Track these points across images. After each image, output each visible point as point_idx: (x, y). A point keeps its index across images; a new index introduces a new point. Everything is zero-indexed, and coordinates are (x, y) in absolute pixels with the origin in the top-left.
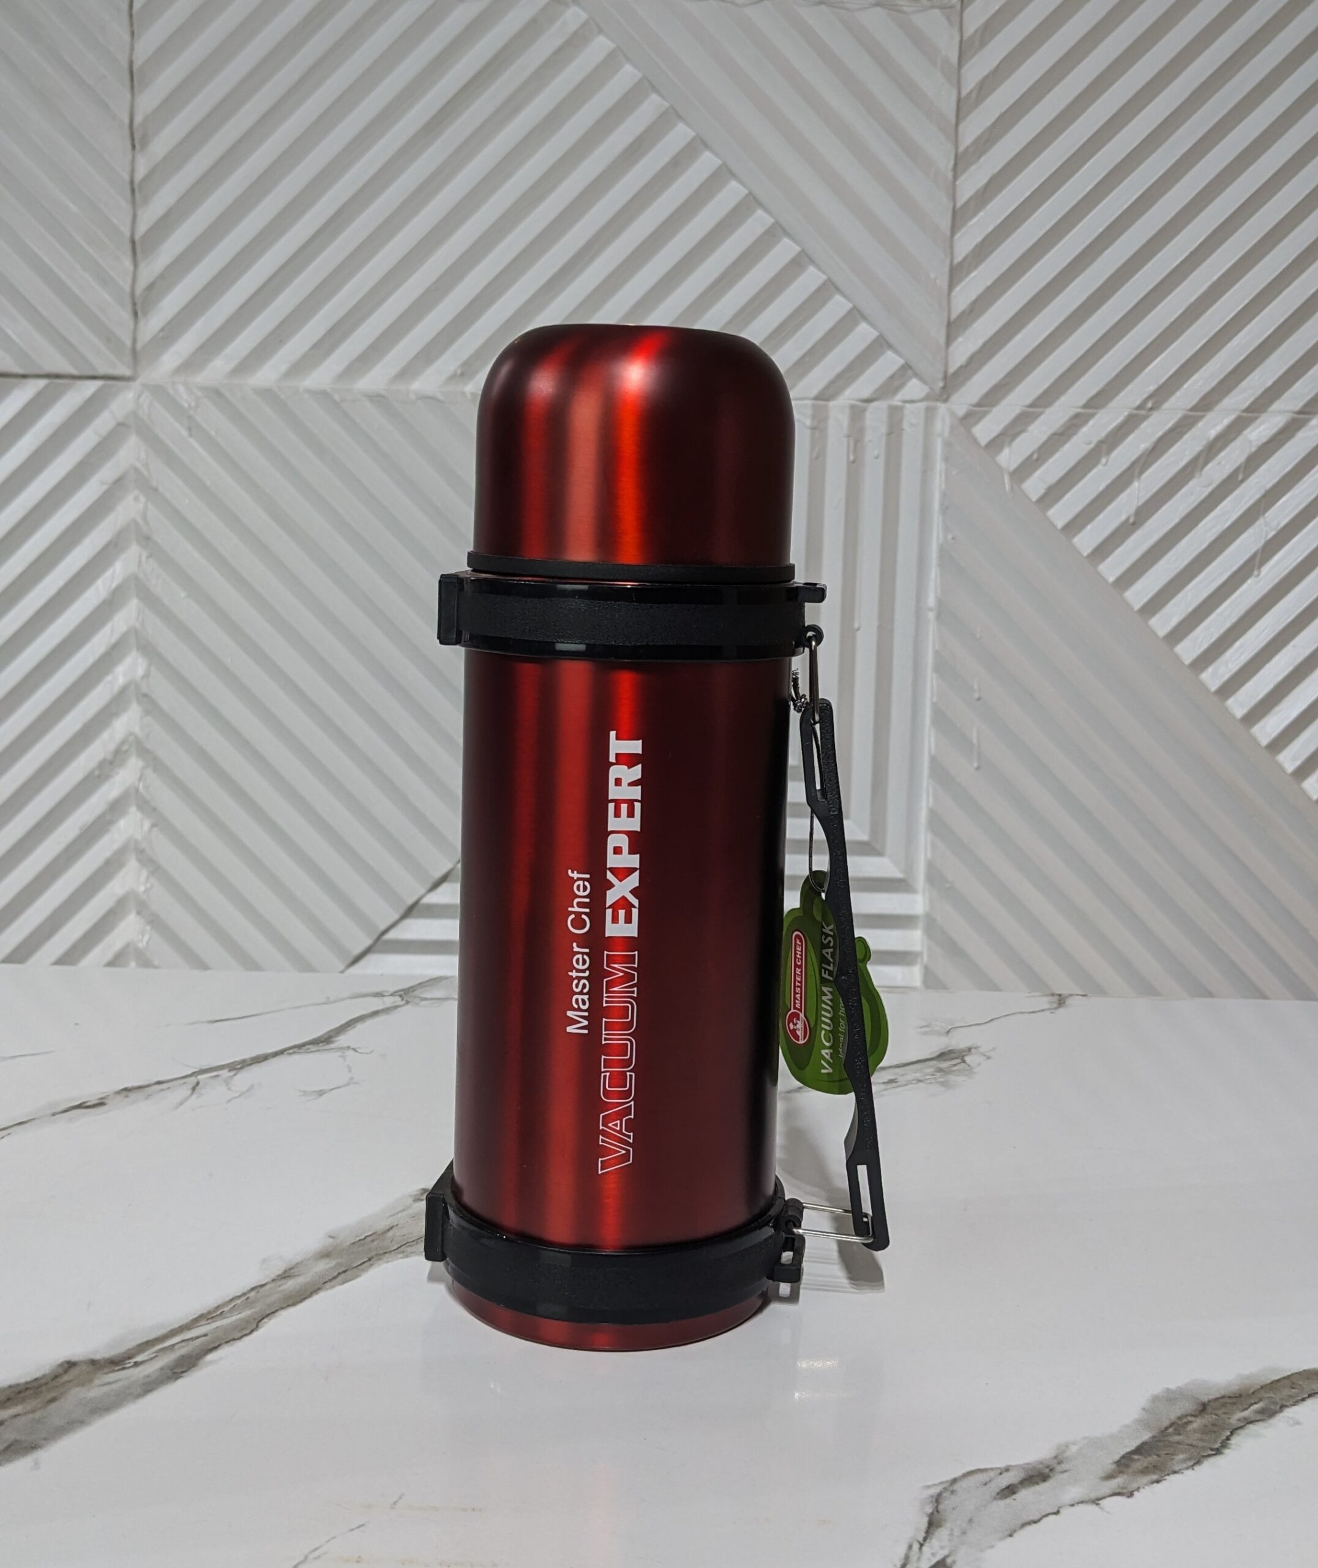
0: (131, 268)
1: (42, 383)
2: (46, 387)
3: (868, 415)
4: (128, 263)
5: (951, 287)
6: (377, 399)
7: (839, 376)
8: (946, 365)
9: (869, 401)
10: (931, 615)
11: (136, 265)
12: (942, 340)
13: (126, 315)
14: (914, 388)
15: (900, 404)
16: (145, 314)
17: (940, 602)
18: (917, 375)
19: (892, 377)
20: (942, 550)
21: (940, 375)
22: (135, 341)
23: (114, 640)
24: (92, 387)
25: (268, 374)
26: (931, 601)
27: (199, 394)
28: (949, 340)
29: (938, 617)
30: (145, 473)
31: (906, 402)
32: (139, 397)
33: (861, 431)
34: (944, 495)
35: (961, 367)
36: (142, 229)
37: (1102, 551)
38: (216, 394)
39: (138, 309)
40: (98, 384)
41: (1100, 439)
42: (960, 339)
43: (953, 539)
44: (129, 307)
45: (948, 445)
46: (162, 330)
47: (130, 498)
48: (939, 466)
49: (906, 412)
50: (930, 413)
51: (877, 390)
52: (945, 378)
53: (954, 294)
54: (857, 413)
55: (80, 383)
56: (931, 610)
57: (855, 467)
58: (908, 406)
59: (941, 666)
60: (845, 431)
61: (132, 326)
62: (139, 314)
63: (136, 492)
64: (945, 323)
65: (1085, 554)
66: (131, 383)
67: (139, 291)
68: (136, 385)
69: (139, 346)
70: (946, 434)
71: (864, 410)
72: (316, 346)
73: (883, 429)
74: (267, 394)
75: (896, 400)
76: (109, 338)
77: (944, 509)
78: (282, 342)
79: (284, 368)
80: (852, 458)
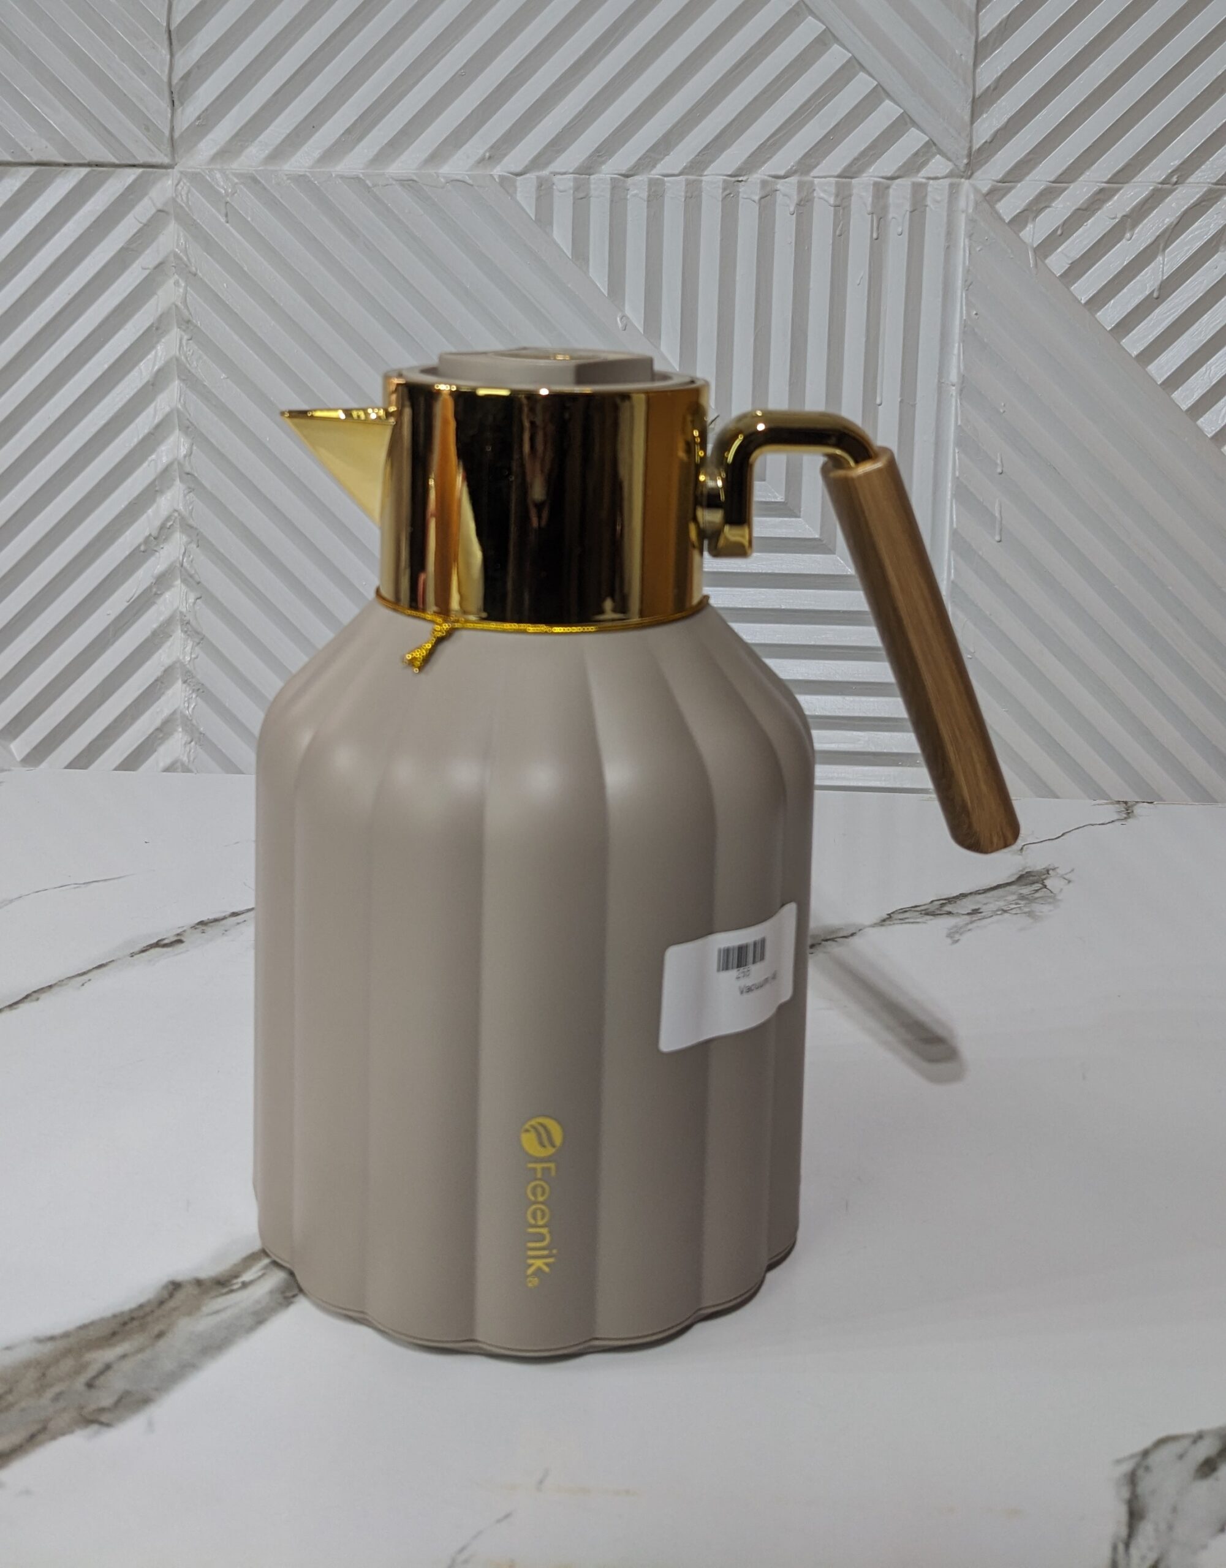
0: (168, 57)
1: (84, 171)
2: (86, 175)
3: (891, 191)
4: (165, 52)
5: (976, 65)
6: (407, 183)
7: (863, 154)
8: (971, 141)
9: (892, 178)
10: (953, 391)
11: (172, 55)
12: (967, 118)
13: (165, 105)
14: (938, 165)
15: (924, 180)
16: (182, 104)
17: (963, 379)
18: (941, 152)
19: (916, 154)
20: (965, 325)
21: (965, 152)
22: (172, 129)
23: (157, 421)
24: (132, 174)
25: (302, 161)
26: (953, 376)
27: (236, 180)
28: (973, 117)
29: (961, 392)
30: (185, 259)
31: (929, 178)
32: (177, 185)
33: (885, 209)
34: (967, 271)
35: (986, 142)
36: (177, 19)
37: (1125, 325)
38: (252, 180)
39: (176, 97)
40: (140, 170)
41: (1124, 213)
42: (985, 116)
43: (976, 314)
44: (167, 94)
45: (971, 221)
46: (199, 118)
47: (171, 281)
48: (962, 241)
49: (929, 189)
50: (954, 190)
51: (899, 169)
52: (969, 155)
53: (978, 70)
54: (880, 191)
55: (119, 170)
56: (953, 385)
57: (877, 243)
58: (931, 182)
59: (962, 442)
60: (869, 209)
61: (169, 115)
62: (176, 103)
63: (176, 276)
64: (970, 100)
65: (1109, 329)
66: (169, 170)
67: (175, 81)
68: (175, 172)
69: (177, 135)
70: (970, 211)
71: (888, 187)
72: (348, 131)
73: (907, 207)
74: (300, 180)
75: (920, 178)
76: (147, 126)
77: (968, 286)
78: (315, 128)
79: (317, 154)
80: (875, 236)
